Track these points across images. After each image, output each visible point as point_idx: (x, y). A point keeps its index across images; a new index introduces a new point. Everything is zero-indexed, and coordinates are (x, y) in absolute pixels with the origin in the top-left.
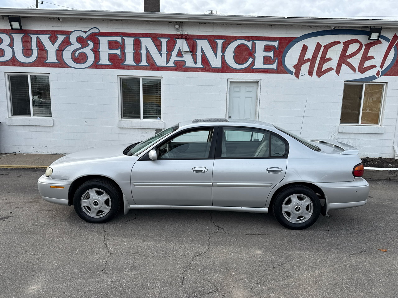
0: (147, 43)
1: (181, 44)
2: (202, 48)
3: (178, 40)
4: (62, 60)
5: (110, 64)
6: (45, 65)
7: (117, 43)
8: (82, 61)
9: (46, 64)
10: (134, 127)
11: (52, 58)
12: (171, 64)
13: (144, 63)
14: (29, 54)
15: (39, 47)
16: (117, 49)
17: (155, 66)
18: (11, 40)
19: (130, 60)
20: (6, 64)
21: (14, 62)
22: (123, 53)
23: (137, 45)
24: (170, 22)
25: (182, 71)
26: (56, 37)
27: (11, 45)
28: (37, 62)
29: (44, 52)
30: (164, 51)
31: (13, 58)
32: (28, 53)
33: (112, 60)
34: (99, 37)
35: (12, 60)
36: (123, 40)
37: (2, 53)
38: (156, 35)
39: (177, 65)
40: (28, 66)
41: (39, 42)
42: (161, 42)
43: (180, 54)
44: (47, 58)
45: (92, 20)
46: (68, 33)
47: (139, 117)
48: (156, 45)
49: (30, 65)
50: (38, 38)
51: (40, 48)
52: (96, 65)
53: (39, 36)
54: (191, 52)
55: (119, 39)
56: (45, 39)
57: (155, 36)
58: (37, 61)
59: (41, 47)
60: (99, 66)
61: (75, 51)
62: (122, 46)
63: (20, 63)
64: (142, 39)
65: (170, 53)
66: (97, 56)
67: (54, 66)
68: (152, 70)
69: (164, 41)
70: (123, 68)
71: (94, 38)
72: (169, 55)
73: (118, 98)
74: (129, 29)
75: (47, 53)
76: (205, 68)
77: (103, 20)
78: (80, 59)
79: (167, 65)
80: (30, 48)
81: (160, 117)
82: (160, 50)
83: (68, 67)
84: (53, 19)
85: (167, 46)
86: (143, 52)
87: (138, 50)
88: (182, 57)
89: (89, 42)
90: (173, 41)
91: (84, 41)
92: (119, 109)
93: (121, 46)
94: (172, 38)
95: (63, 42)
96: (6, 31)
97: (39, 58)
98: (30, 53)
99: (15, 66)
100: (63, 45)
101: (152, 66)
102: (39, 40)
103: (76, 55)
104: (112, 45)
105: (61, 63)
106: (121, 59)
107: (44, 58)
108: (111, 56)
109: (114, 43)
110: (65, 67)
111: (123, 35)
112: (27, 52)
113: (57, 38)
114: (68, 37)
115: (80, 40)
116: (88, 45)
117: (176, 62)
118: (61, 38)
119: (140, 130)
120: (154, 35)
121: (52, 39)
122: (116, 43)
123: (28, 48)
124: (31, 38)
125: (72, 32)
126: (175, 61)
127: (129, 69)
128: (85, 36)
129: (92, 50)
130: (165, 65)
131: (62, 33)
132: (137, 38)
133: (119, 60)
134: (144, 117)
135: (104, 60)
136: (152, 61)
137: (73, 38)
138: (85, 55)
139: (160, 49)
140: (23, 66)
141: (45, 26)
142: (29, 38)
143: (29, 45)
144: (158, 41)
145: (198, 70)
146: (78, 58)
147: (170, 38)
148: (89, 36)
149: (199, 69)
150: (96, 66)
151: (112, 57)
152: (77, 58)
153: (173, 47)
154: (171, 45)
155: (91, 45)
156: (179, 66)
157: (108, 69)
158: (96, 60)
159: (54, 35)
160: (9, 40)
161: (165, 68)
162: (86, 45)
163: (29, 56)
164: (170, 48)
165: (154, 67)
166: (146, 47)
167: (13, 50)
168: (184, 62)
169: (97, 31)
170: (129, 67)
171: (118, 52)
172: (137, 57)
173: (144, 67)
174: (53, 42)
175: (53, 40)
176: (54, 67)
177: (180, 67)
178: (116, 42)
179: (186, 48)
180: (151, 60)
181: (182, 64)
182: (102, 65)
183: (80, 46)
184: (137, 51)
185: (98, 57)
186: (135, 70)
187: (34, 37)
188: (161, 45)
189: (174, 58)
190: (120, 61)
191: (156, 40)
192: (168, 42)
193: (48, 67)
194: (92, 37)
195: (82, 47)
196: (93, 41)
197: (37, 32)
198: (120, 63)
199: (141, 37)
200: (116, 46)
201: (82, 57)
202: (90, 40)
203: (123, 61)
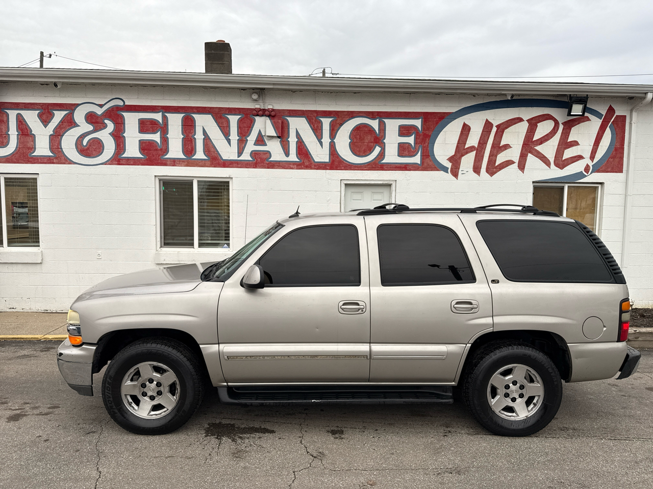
0: (205, 122)
1: (263, 125)
2: (297, 131)
3: (257, 118)
4: (59, 152)
5: (143, 157)
6: (30, 160)
7: (155, 123)
8: (94, 153)
9: (31, 158)
10: (182, 262)
11: (42, 148)
12: (246, 156)
13: (200, 154)
15: (22, 130)
16: (154, 132)
17: (218, 159)
19: (175, 150)
22: (165, 140)
23: (188, 126)
24: (244, 89)
25: (265, 168)
26: (51, 114)
28: (17, 155)
29: (29, 139)
30: (234, 136)
32: (1, 140)
33: (146, 151)
34: (125, 114)
36: (165, 118)
38: (221, 110)
39: (256, 159)
40: (1, 162)
41: (21, 123)
42: (228, 121)
43: (260, 140)
44: (33, 148)
45: (113, 86)
46: (72, 108)
47: (192, 245)
48: (221, 125)
49: (4, 160)
50: (19, 116)
51: (22, 133)
52: (118, 159)
53: (23, 112)
54: (279, 137)
55: (158, 117)
56: (31, 118)
57: (219, 112)
58: (17, 153)
59: (24, 130)
60: (124, 161)
61: (82, 137)
62: (163, 129)
64: (196, 117)
65: (244, 138)
66: (120, 145)
67: (45, 161)
68: (215, 167)
69: (234, 120)
70: (164, 163)
71: (115, 115)
72: (242, 143)
73: (156, 212)
74: (174, 100)
75: (34, 141)
76: (304, 162)
77: (131, 86)
78: (91, 149)
79: (239, 159)
80: (5, 133)
81: (228, 245)
82: (228, 134)
83: (71, 162)
84: (46, 84)
85: (239, 127)
86: (199, 137)
87: (190, 135)
88: (265, 144)
89: (106, 121)
90: (248, 120)
91: (99, 120)
92: (156, 232)
93: (161, 128)
94: (247, 115)
95: (62, 122)
97: (20, 148)
98: (5, 141)
100: (62, 126)
101: (214, 160)
102: (21, 118)
103: (85, 143)
104: (145, 126)
105: (58, 157)
106: (161, 150)
107: (29, 148)
108: (144, 145)
109: (148, 123)
110: (64, 163)
111: (164, 111)
113: (52, 116)
114: (71, 113)
115: (91, 118)
116: (105, 126)
117: (254, 154)
118: (59, 116)
120: (217, 110)
121: (44, 117)
122: (153, 123)
123: (2, 132)
124: (8, 115)
125: (77, 105)
126: (252, 151)
127: (174, 165)
128: (99, 111)
129: (112, 134)
130: (236, 158)
131: (61, 107)
132: (188, 114)
133: (157, 150)
134: (201, 245)
135: (132, 150)
136: (214, 152)
137: (79, 116)
138: (99, 143)
139: (227, 132)
141: (33, 96)
142: (5, 115)
143: (3, 127)
144: (223, 120)
145: (292, 166)
146: (88, 149)
147: (244, 115)
148: (107, 112)
149: (293, 164)
150: (117, 161)
151: (145, 146)
152: (86, 148)
153: (248, 130)
154: (245, 125)
155: (110, 126)
156: (259, 160)
157: (138, 165)
158: (118, 152)
159: (48, 111)
161: (235, 163)
162: (102, 127)
163: (4, 145)
164: (244, 131)
165: (217, 161)
166: (204, 129)
168: (268, 153)
169: (121, 103)
170: (174, 162)
171: (156, 137)
172: (188, 146)
173: (199, 162)
174: (45, 121)
175: (45, 118)
176: (45, 163)
177: (261, 161)
178: (152, 121)
179: (270, 131)
180: (212, 150)
181: (264, 157)
182: (128, 160)
183: (91, 128)
184: (188, 136)
185: (122, 146)
186: (185, 166)
187: (12, 114)
188: (228, 126)
189: (250, 147)
190: (160, 152)
191: (221, 117)
192: (240, 121)
193: (35, 163)
194: (113, 114)
195: (95, 131)
196: (113, 120)
197: (16, 106)
198: (159, 155)
199: (194, 113)
200: (152, 127)
201: (94, 145)
202: (108, 118)
203: (164, 153)
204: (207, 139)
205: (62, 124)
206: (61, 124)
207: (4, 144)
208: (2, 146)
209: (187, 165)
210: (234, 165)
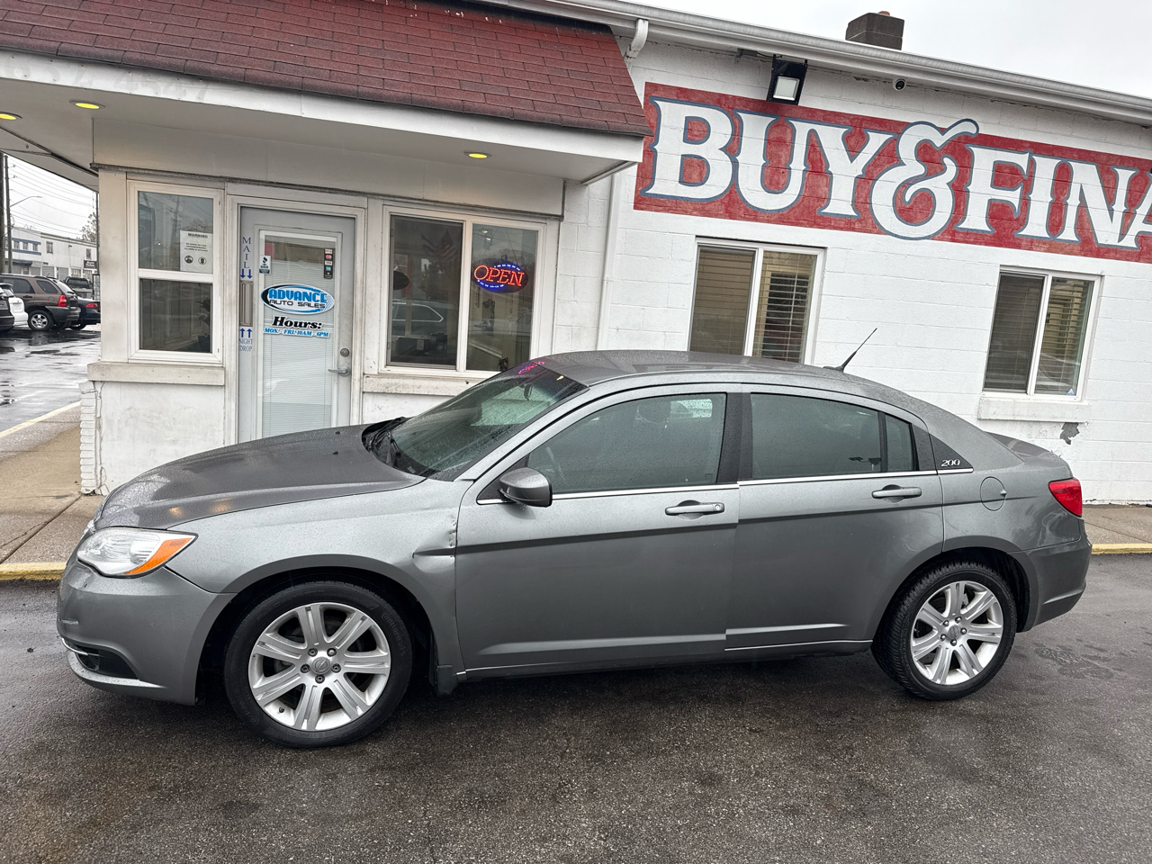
0: (1085, 177)
4: (866, 209)
5: (989, 230)
6: (819, 220)
7: (1017, 170)
8: (919, 216)
9: (821, 217)
10: (1017, 418)
12: (1129, 242)
13: (1069, 234)
14: (778, 183)
16: (1012, 187)
17: (1092, 243)
18: (733, 134)
20: (706, 209)
21: (731, 204)
22: (1025, 202)
23: (1062, 180)
26: (863, 138)
27: (732, 149)
28: (797, 210)
29: (824, 181)
30: (1120, 205)
31: (731, 192)
32: (776, 178)
33: (996, 221)
35: (728, 199)
36: (1032, 164)
37: (701, 174)
40: (768, 222)
42: (1116, 178)
44: (826, 199)
46: (897, 128)
47: (1024, 388)
49: (776, 216)
50: (812, 136)
51: (813, 167)
52: (952, 233)
53: (817, 128)
55: (1021, 160)
57: (1107, 161)
58: (799, 206)
59: (817, 165)
60: (961, 235)
61: (906, 184)
63: (748, 210)
66: (960, 206)
68: (1085, 255)
69: (1124, 176)
71: (960, 150)
72: (1129, 215)
74: (1050, 133)
75: (829, 185)
77: (994, 100)
78: (914, 209)
79: (1120, 244)
81: (1076, 390)
83: (880, 230)
84: (864, 79)
85: (1130, 191)
86: (1073, 202)
87: (1062, 198)
89: (947, 161)
91: (936, 157)
94: (1142, 170)
95: (879, 154)
96: (723, 101)
98: (782, 181)
99: (731, 216)
100: (877, 162)
102: (814, 139)
103: (908, 198)
105: (863, 220)
106: (1017, 219)
108: (995, 208)
110: (870, 232)
112: (774, 178)
113: (864, 141)
115: (926, 153)
116: (943, 170)
117: (1141, 237)
118: (876, 141)
119: (1026, 425)
120: (1105, 158)
121: (852, 142)
122: (1014, 169)
123: (779, 162)
124: (794, 131)
125: (908, 125)
128: (939, 141)
129: (952, 185)
131: (881, 125)
133: (1011, 219)
134: (1037, 389)
136: (1088, 230)
137: (907, 146)
138: (930, 199)
140: (756, 219)
141: (840, 98)
142: (789, 131)
143: (783, 154)
144: (1110, 176)
146: (911, 208)
147: (1138, 171)
148: (950, 144)
151: (998, 212)
152: (908, 206)
153: (1140, 196)
154: (1137, 189)
156: (1145, 248)
158: (955, 217)
160: (729, 131)
162: (938, 170)
163: (778, 188)
166: (1081, 189)
167: (735, 165)
169: (971, 129)
170: (1032, 244)
171: (1013, 197)
174: (853, 150)
175: (853, 145)
176: (841, 229)
180: (1087, 226)
183: (920, 169)
185: (962, 207)
186: (1045, 251)
187: (802, 129)
188: (1115, 187)
190: (1015, 225)
192: (1132, 181)
193: (824, 227)
194: (958, 148)
195: (928, 176)
196: (957, 159)
197: (813, 115)
198: (1013, 230)
199: (1074, 160)
200: (1011, 179)
201: (921, 203)
202: (949, 156)
203: (1021, 225)
204: (1083, 207)
205: (879, 159)
206: (877, 157)
207: (780, 186)
208: (776, 191)
209: (1049, 251)
210: (1112, 254)
